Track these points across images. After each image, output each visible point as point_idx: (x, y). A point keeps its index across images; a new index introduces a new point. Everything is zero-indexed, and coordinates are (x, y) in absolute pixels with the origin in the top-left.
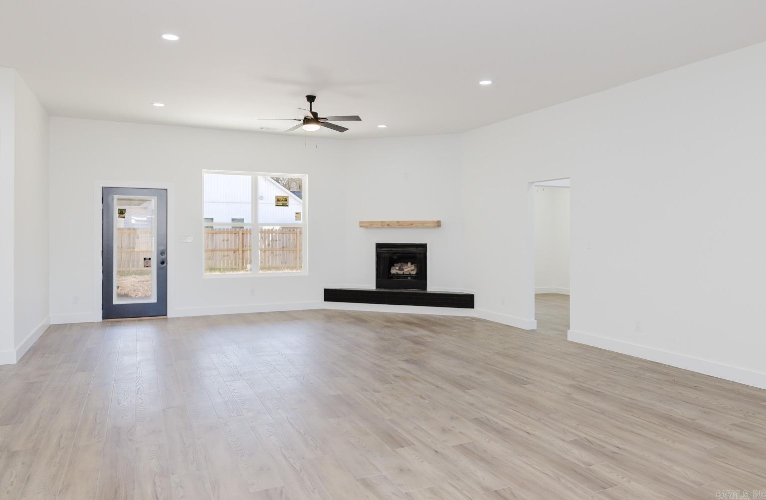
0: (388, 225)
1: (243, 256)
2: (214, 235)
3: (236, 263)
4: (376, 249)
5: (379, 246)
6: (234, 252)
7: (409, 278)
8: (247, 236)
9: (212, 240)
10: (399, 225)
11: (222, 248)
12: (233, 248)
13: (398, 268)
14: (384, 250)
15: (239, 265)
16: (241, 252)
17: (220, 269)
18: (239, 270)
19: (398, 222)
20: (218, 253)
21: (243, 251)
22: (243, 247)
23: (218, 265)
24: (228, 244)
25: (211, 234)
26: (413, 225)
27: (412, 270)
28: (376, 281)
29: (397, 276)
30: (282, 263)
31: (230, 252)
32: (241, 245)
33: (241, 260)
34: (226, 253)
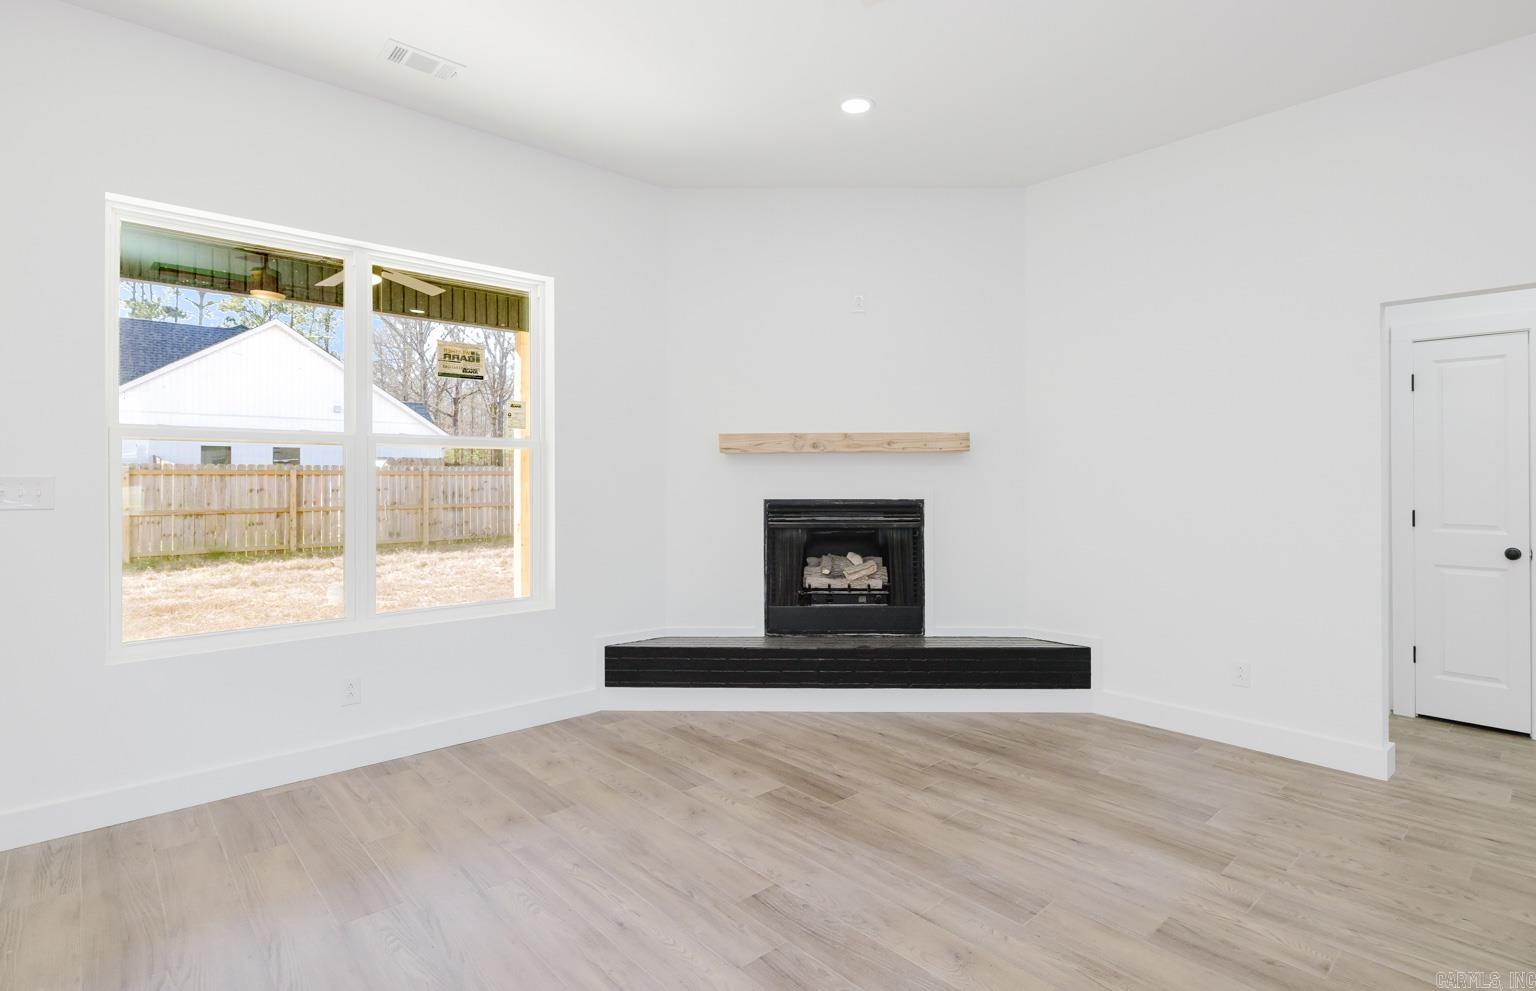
0: (815, 446)
1: (299, 524)
2: (228, 478)
3: (282, 538)
4: (766, 517)
5: (774, 509)
6: (278, 516)
7: (863, 599)
8: (309, 482)
9: (222, 490)
10: (848, 446)
11: (246, 507)
12: (276, 506)
13: (827, 572)
14: (791, 520)
15: (289, 542)
16: (294, 514)
17: (241, 553)
18: (291, 555)
19: (846, 436)
20: (237, 519)
21: (299, 513)
22: (299, 504)
23: (236, 545)
24: (261, 499)
25: (218, 478)
26: (895, 446)
27: (870, 577)
28: (768, 612)
29: (830, 595)
30: (391, 535)
31: (268, 516)
32: (294, 500)
33: (294, 533)
34: (257, 518)
